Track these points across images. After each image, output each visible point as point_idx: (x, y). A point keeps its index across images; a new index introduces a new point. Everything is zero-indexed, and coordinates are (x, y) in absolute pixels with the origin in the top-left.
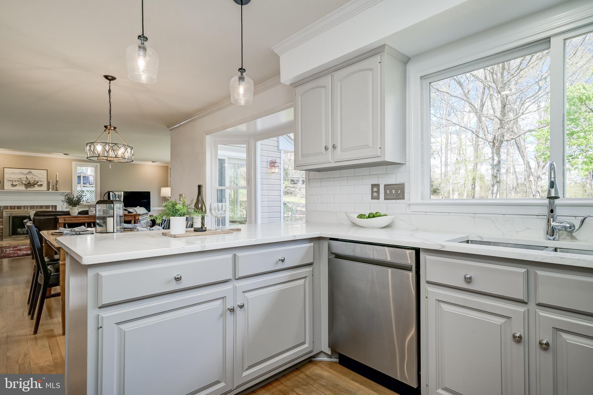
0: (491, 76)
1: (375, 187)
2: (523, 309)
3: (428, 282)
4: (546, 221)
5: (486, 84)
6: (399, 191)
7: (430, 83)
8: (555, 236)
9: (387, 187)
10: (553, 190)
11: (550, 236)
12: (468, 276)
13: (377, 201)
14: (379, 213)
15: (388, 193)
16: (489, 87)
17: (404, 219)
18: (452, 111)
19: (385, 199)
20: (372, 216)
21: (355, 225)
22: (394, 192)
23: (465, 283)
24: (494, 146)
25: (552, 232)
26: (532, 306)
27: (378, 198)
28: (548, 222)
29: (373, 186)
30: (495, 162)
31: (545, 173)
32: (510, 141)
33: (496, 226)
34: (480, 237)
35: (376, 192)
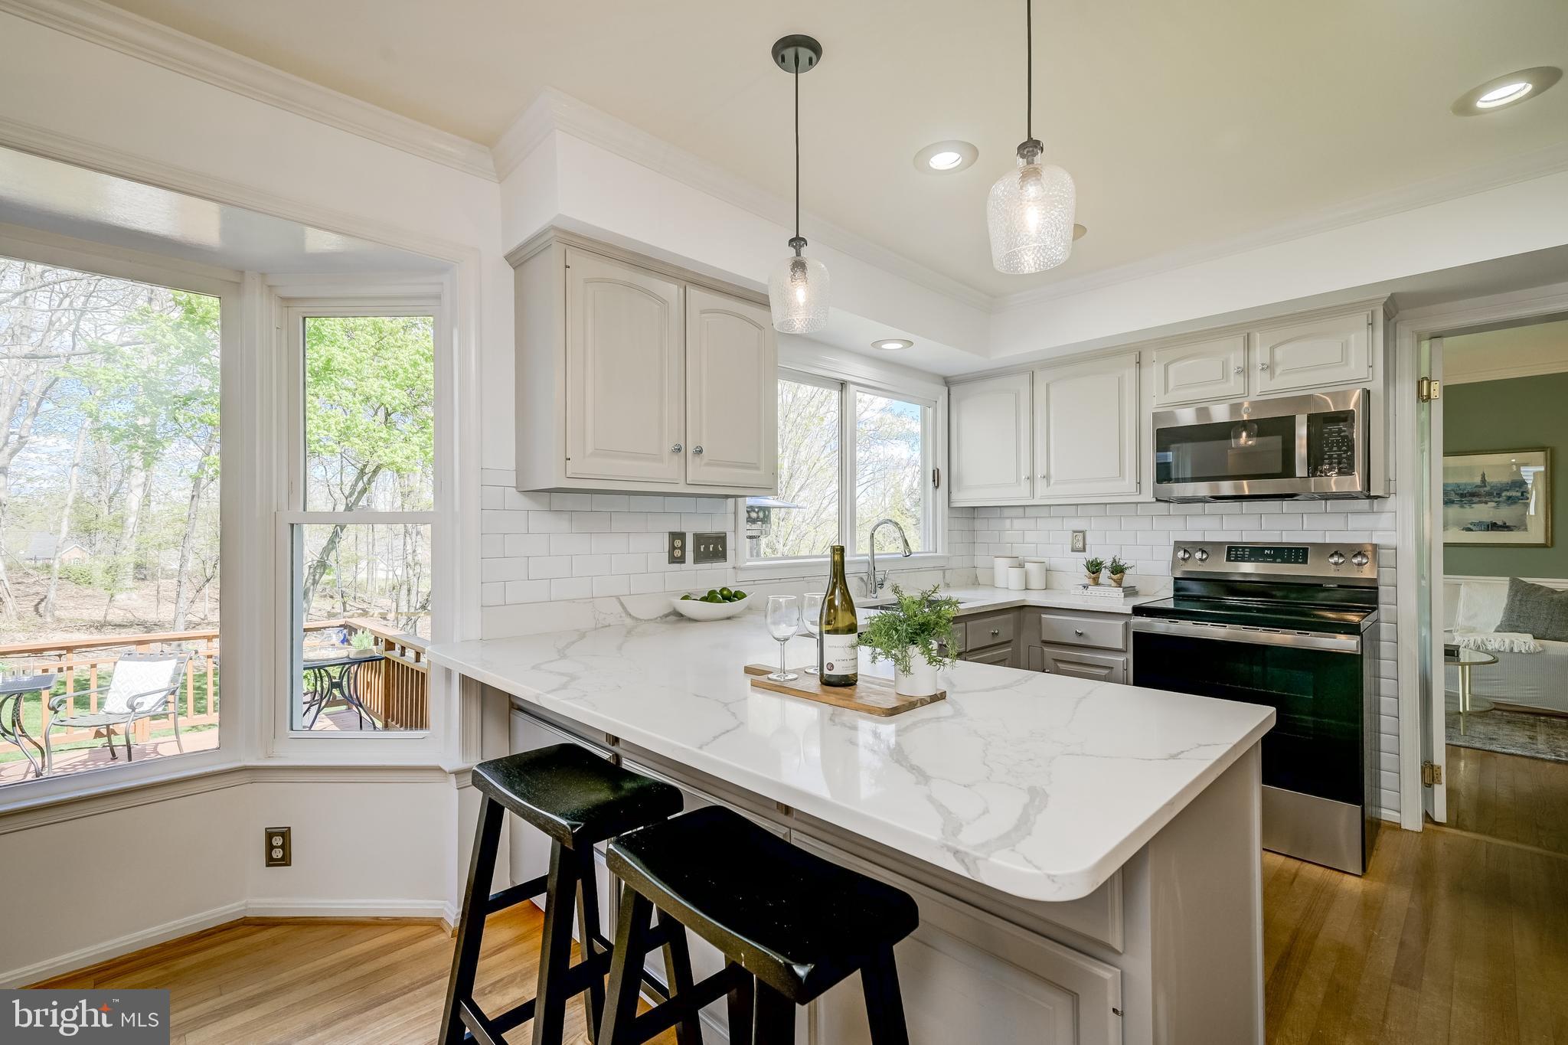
1: (677, 540)
6: (719, 545)
9: (700, 538)
13: (678, 566)
15: (700, 549)
19: (695, 561)
22: (711, 549)
27: (681, 560)
29: (673, 535)
35: (679, 548)
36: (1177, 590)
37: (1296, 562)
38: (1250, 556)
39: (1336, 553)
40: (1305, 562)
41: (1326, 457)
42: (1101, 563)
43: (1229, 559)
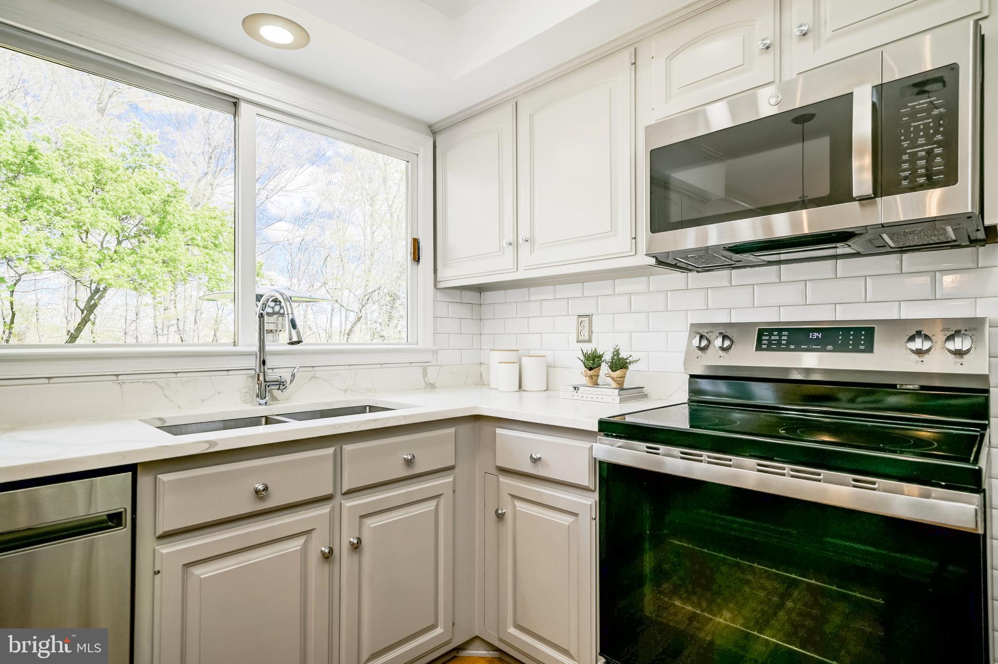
11: (261, 399)
25: (264, 393)
28: (258, 377)
36: (693, 391)
37: (856, 350)
38: (789, 343)
39: (919, 333)
40: (870, 349)
41: (905, 157)
42: (600, 357)
43: (759, 348)
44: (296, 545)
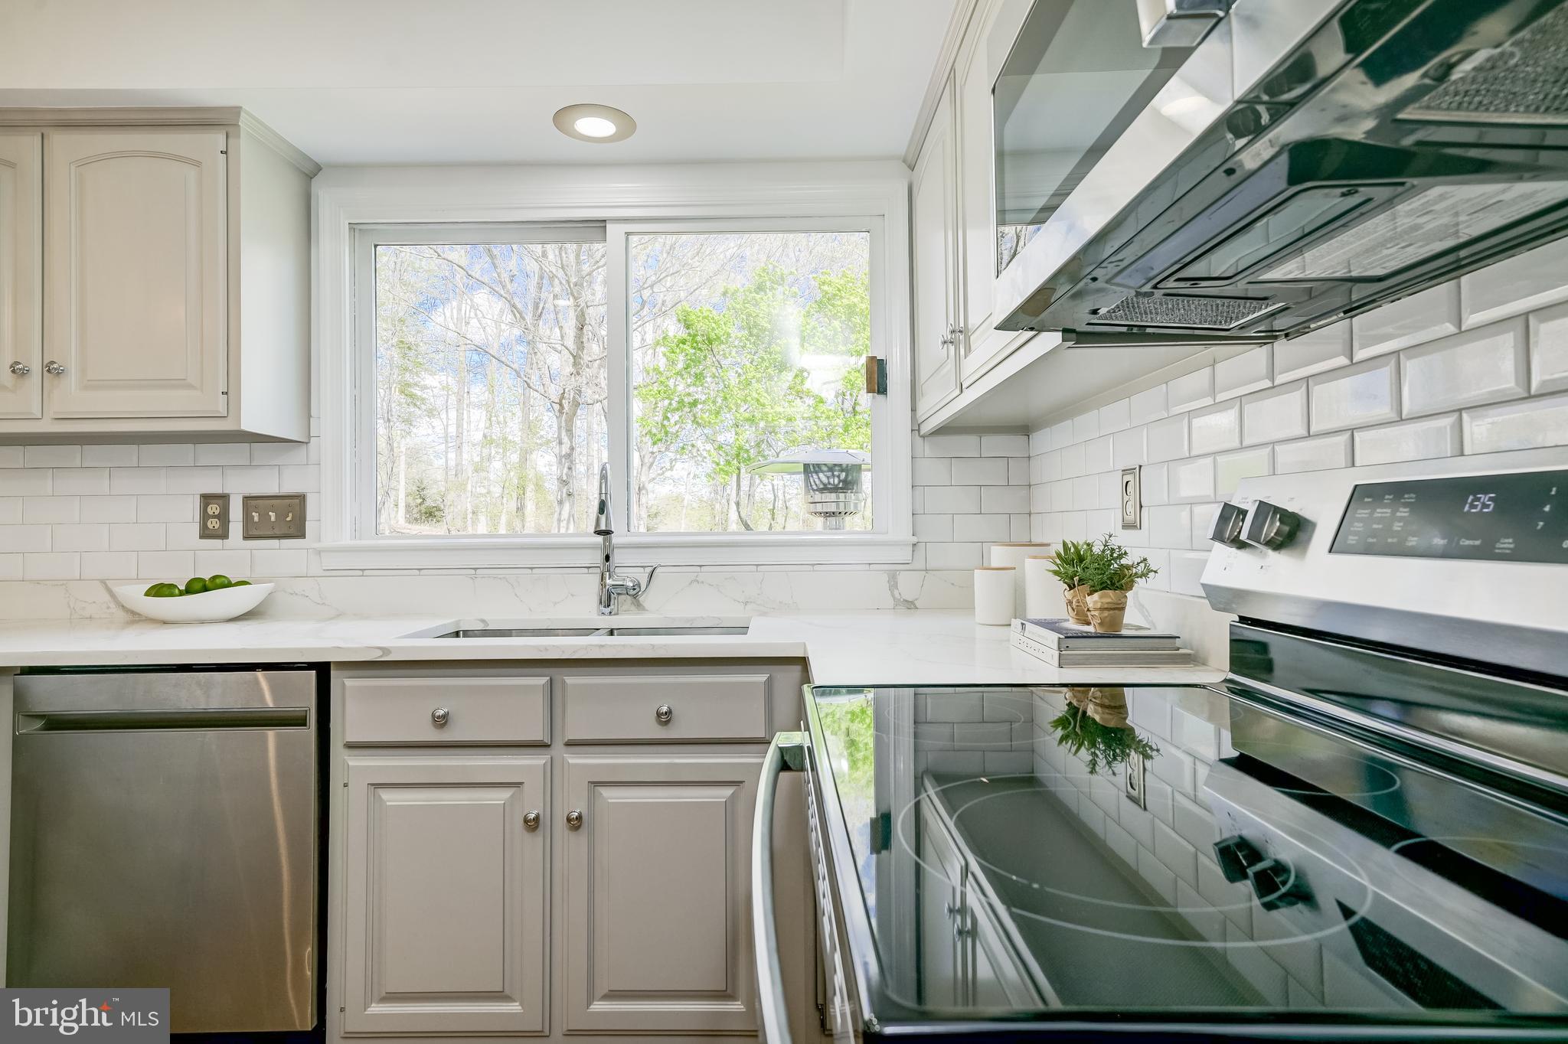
0: (558, 254)
1: (214, 505)
2: (543, 759)
3: (351, 746)
4: (598, 578)
5: (546, 269)
6: (290, 515)
7: (376, 246)
8: (612, 607)
9: (253, 503)
10: (603, 518)
11: (605, 607)
12: (441, 712)
13: (218, 542)
14: (223, 579)
15: (256, 519)
16: (552, 277)
17: (304, 591)
18: (472, 315)
19: (246, 538)
20: (198, 586)
21: (136, 618)
22: (273, 519)
23: (433, 728)
24: (561, 411)
25: (607, 600)
26: (558, 748)
27: (223, 534)
28: (602, 578)
29: (207, 499)
30: (565, 449)
31: (654, 479)
32: (592, 404)
33: (516, 595)
34: (483, 621)
35: (217, 517)
44: (500, 797)
